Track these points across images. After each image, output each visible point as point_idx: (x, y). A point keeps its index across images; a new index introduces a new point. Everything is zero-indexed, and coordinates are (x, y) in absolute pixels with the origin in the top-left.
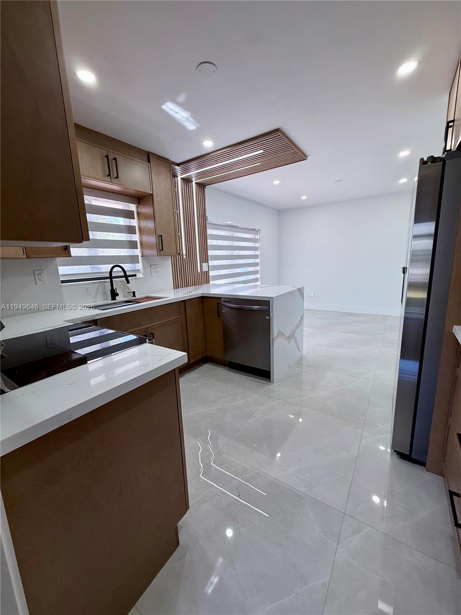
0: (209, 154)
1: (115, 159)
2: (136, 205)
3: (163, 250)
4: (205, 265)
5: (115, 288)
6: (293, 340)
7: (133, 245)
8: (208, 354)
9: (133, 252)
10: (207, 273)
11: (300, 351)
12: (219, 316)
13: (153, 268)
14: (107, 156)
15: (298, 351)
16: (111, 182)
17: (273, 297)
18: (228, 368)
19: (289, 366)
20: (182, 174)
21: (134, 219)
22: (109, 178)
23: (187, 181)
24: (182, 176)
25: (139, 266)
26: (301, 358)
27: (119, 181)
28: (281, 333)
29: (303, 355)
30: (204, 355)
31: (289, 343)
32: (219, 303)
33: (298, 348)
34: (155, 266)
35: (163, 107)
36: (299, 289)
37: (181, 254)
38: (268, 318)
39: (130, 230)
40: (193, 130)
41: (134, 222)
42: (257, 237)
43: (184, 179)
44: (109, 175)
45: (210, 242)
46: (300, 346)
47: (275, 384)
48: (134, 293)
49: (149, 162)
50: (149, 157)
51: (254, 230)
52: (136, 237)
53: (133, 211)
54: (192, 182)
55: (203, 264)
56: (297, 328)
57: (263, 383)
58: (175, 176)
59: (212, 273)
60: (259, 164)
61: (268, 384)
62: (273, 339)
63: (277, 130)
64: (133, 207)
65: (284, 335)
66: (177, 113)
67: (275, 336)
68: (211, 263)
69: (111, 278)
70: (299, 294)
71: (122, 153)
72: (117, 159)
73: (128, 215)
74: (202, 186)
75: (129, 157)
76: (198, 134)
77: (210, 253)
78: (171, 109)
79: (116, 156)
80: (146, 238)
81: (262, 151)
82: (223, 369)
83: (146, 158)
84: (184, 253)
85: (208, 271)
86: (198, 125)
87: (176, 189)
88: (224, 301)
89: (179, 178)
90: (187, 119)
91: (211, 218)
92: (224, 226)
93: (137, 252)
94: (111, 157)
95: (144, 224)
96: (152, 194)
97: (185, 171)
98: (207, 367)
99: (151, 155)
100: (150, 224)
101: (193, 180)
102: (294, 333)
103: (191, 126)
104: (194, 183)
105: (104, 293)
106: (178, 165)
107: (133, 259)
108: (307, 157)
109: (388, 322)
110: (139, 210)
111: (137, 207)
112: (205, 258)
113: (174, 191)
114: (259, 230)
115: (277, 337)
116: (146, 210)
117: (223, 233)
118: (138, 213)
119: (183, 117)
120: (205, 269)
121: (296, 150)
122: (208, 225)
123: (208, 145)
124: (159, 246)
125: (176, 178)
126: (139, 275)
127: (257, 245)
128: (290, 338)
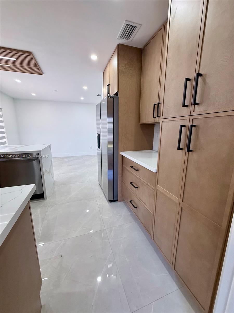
6: (50, 174)
11: (53, 179)
17: (40, 151)
19: (51, 188)
29: (54, 181)
31: (49, 176)
36: (49, 146)
42: (1, 113)
46: (53, 176)
47: (48, 199)
56: (51, 167)
60: (9, 66)
61: (44, 201)
62: (43, 174)
63: (30, 52)
65: (47, 171)
67: (44, 172)
70: (49, 148)
81: (15, 59)
102: (50, 170)
108: (43, 73)
109: (83, 158)
114: (1, 109)
121: (39, 68)
127: (1, 119)
128: (49, 172)
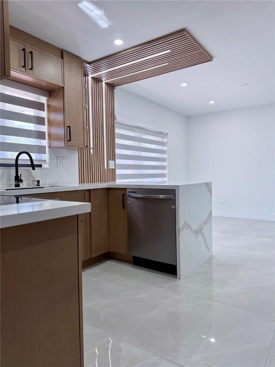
0: (119, 52)
1: (31, 53)
2: (47, 98)
3: (70, 140)
4: (111, 163)
5: (19, 175)
6: (200, 236)
7: (40, 135)
8: (111, 250)
9: (40, 143)
10: (114, 170)
11: (209, 251)
12: (124, 208)
13: (60, 160)
14: (24, 50)
15: (207, 250)
16: (26, 73)
17: (179, 186)
18: (132, 265)
19: (198, 265)
20: (93, 73)
21: (44, 111)
22: (24, 69)
23: (97, 80)
24: (93, 76)
25: (46, 157)
26: (211, 258)
27: (33, 72)
28: (187, 225)
29: (212, 256)
30: (107, 251)
31: (197, 238)
32: (125, 194)
33: (207, 247)
34: (62, 158)
35: (80, 5)
36: (206, 184)
37: (88, 147)
38: (174, 207)
39: (40, 121)
40: (105, 28)
41: (44, 114)
42: (165, 140)
43: (94, 78)
44: (24, 66)
45: (118, 141)
46: (209, 245)
47: (182, 281)
48: (38, 181)
49: (62, 58)
50: (62, 54)
51: (162, 133)
52: (44, 128)
53: (44, 104)
54: (102, 81)
55: (110, 161)
56: (206, 224)
57: (168, 279)
58: (86, 75)
59: (118, 172)
60: (167, 64)
62: (179, 229)
63: (183, 30)
64: (43, 100)
65: (191, 228)
66: (91, 11)
67: (181, 226)
68: (118, 161)
69: (17, 165)
70: (207, 189)
71: (38, 48)
72: (33, 53)
73: (39, 106)
74: (111, 86)
75: (44, 52)
76: (110, 33)
77: (118, 151)
78: (87, 8)
79: (32, 50)
80: (54, 131)
81: (169, 51)
82: (126, 266)
83: (60, 55)
84: (92, 147)
85: (115, 169)
86: (110, 23)
87: (86, 85)
88: (129, 192)
89: (90, 77)
90: (101, 17)
91: (119, 118)
92: (132, 126)
93: (45, 143)
94: (28, 50)
95: (53, 116)
96: (63, 87)
97: (96, 70)
98: (109, 264)
99: (64, 53)
100: (59, 117)
101: (103, 79)
102: (202, 229)
103: (104, 24)
104: (104, 83)
105: (9, 179)
106: (90, 63)
107: (41, 150)
108: (212, 58)
110: (50, 103)
111: (48, 100)
112: (112, 156)
113: (85, 86)
114: (167, 134)
115: (183, 228)
116: (56, 103)
117: (131, 134)
118: (48, 106)
119: (97, 15)
120: (112, 166)
121: (201, 50)
122: (116, 125)
123: (119, 43)
124: (67, 136)
125: (87, 77)
126: (45, 166)
127: (165, 148)
128: (197, 233)
